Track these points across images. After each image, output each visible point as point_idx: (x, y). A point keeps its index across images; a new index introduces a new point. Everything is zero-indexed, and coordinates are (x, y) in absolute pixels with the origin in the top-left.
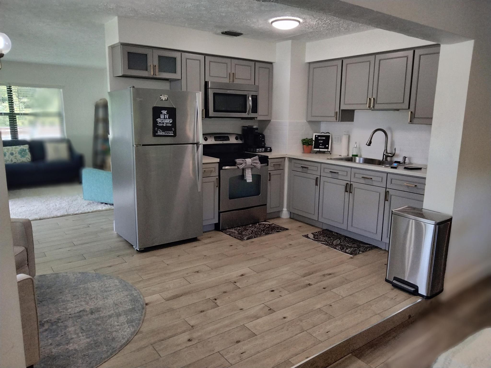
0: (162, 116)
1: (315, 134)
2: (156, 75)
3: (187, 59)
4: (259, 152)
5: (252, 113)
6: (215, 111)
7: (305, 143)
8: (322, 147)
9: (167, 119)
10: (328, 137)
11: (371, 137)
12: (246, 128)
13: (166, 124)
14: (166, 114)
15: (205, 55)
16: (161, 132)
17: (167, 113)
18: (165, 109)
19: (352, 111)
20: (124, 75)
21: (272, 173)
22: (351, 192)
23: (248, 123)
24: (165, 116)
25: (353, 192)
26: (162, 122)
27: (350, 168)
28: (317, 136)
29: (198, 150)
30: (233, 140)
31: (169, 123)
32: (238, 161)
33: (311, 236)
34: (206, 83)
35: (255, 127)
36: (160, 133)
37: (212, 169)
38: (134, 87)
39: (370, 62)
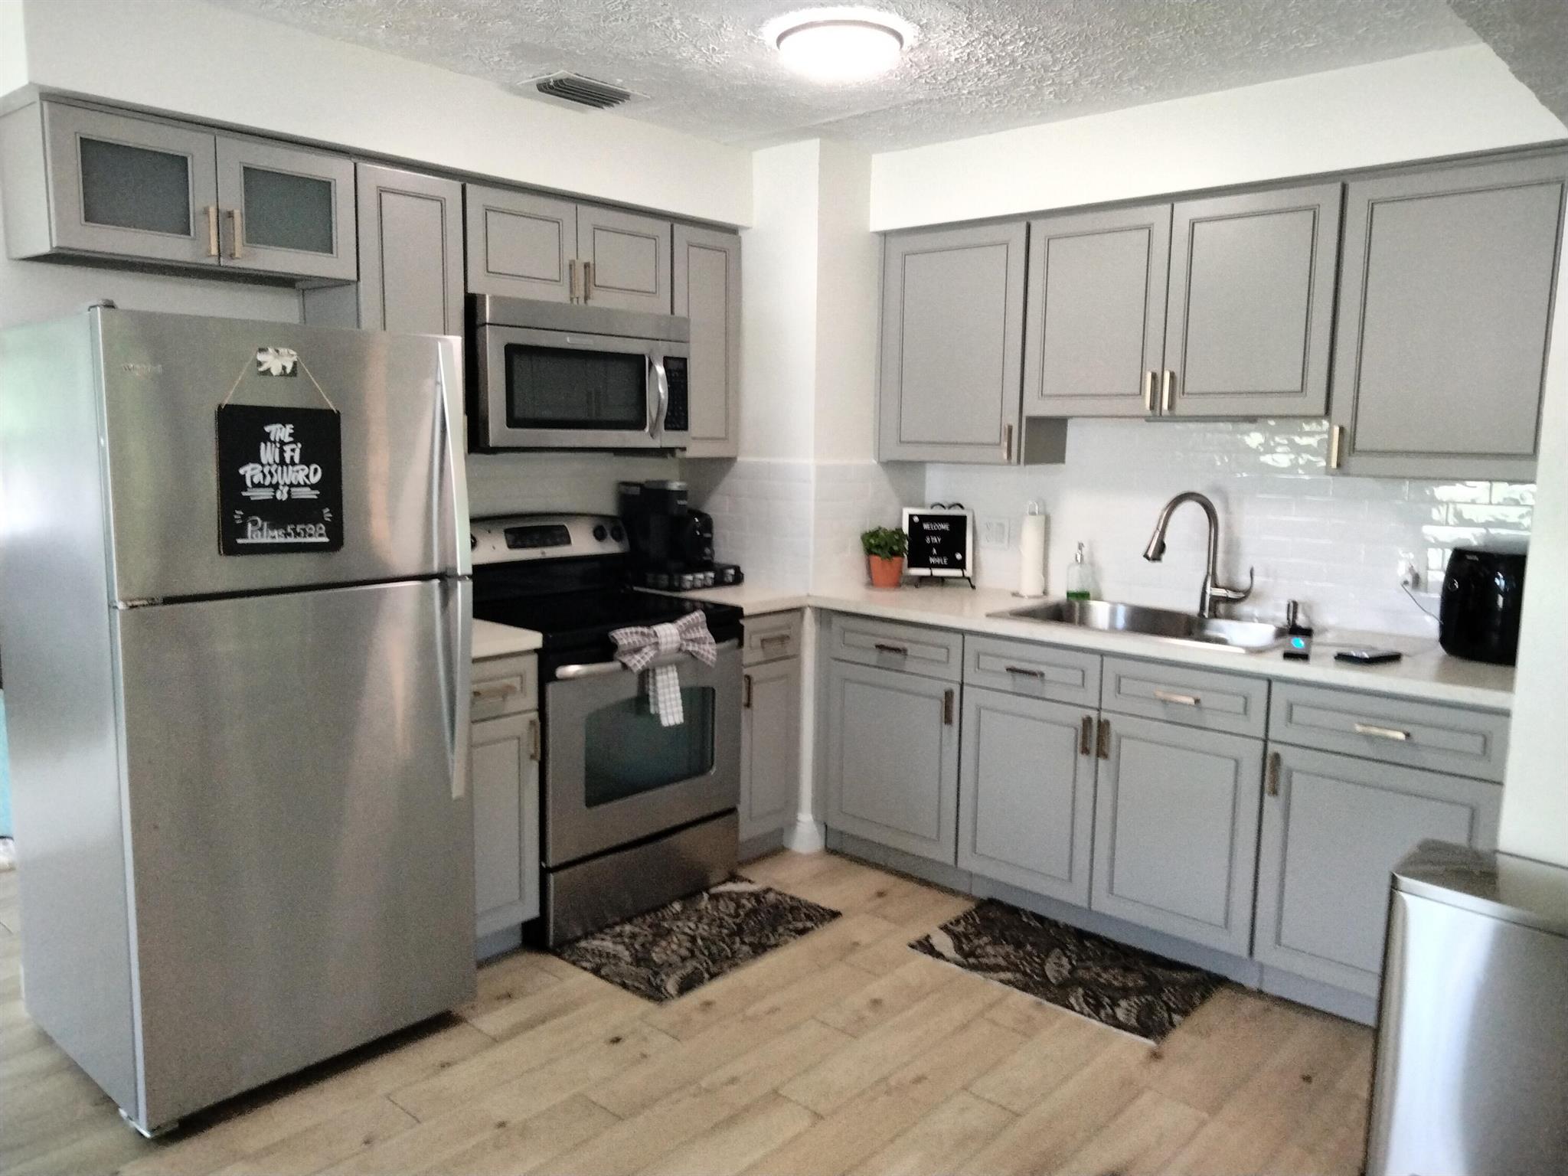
0: (267, 453)
1: (907, 512)
2: (232, 256)
3: (382, 191)
4: (694, 588)
5: (666, 428)
6: (513, 421)
7: (878, 546)
8: (939, 561)
9: (293, 463)
10: (958, 524)
11: (1160, 528)
12: (636, 491)
13: (289, 493)
14: (287, 439)
15: (465, 179)
16: (265, 530)
17: (296, 437)
18: (281, 415)
19: (1059, 424)
20: (60, 251)
21: (756, 673)
22: (1106, 756)
23: (645, 471)
24: (282, 452)
25: (1112, 755)
26: (267, 483)
27: (1098, 658)
28: (916, 519)
29: (451, 604)
30: (582, 543)
31: (303, 486)
32: (625, 636)
33: (944, 943)
34: (472, 304)
35: (675, 486)
36: (258, 534)
37: (506, 681)
38: (109, 305)
39: (1149, 229)
